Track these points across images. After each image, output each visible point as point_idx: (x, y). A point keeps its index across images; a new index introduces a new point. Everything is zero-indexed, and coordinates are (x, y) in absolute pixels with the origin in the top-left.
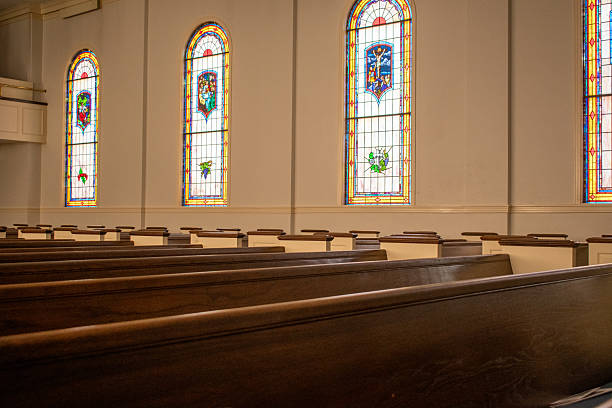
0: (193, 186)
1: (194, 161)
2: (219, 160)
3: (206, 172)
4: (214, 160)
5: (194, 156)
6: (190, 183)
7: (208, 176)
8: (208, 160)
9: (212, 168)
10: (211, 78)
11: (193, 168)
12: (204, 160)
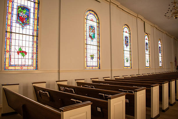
0: (88, 62)
1: (88, 54)
2: (96, 55)
3: (92, 58)
4: (94, 54)
5: (88, 52)
6: (87, 61)
7: (93, 59)
8: (93, 54)
9: (94, 57)
10: (93, 28)
11: (88, 56)
12: (91, 54)
